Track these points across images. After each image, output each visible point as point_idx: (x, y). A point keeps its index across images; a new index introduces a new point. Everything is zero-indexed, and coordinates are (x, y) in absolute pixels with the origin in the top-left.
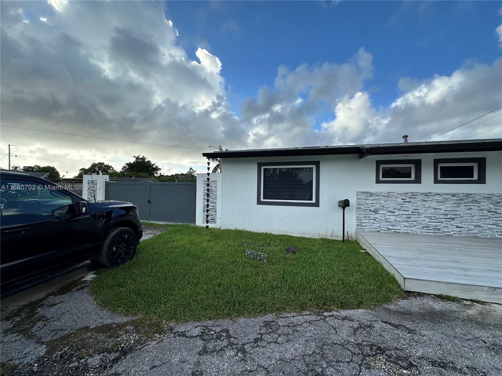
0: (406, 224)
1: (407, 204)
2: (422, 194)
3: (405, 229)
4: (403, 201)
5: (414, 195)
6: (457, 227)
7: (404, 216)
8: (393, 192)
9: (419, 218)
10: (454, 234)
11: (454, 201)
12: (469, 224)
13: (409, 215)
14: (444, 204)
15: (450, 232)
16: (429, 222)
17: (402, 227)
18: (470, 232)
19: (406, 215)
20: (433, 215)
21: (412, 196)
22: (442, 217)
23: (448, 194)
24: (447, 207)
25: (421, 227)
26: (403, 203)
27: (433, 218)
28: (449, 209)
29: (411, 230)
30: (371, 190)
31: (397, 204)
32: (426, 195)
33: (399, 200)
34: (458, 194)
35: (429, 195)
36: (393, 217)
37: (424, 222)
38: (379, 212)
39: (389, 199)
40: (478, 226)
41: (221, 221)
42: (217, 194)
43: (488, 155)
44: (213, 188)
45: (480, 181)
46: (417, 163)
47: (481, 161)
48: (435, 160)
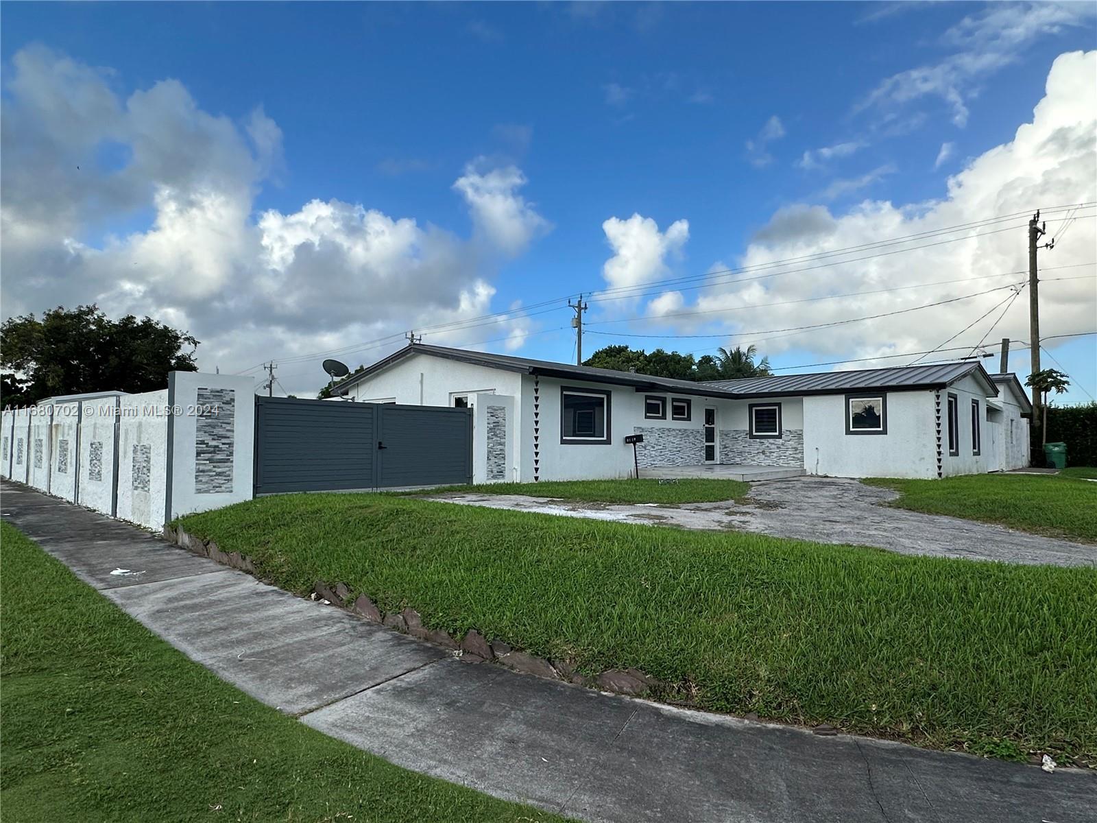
0: (659, 458)
1: (661, 440)
2: (667, 430)
3: (660, 463)
4: (658, 436)
5: (662, 430)
6: (682, 458)
7: (659, 450)
8: (654, 428)
9: (666, 452)
10: (680, 464)
11: (680, 436)
12: (686, 455)
13: (661, 449)
14: (676, 438)
15: (678, 463)
16: (670, 455)
17: (658, 462)
18: (686, 461)
20: (672, 449)
22: (675, 450)
23: (677, 430)
24: (678, 441)
25: (667, 460)
26: (658, 438)
27: (672, 451)
28: (678, 443)
29: (663, 464)
30: (643, 426)
31: (656, 439)
32: (669, 430)
33: (656, 435)
34: (681, 429)
36: (654, 453)
37: (668, 456)
38: (647, 448)
39: (652, 434)
40: (689, 456)
41: (519, 473)
42: (506, 429)
43: (693, 398)
44: (501, 419)
45: (689, 419)
46: (664, 400)
47: (689, 402)
48: (673, 399)
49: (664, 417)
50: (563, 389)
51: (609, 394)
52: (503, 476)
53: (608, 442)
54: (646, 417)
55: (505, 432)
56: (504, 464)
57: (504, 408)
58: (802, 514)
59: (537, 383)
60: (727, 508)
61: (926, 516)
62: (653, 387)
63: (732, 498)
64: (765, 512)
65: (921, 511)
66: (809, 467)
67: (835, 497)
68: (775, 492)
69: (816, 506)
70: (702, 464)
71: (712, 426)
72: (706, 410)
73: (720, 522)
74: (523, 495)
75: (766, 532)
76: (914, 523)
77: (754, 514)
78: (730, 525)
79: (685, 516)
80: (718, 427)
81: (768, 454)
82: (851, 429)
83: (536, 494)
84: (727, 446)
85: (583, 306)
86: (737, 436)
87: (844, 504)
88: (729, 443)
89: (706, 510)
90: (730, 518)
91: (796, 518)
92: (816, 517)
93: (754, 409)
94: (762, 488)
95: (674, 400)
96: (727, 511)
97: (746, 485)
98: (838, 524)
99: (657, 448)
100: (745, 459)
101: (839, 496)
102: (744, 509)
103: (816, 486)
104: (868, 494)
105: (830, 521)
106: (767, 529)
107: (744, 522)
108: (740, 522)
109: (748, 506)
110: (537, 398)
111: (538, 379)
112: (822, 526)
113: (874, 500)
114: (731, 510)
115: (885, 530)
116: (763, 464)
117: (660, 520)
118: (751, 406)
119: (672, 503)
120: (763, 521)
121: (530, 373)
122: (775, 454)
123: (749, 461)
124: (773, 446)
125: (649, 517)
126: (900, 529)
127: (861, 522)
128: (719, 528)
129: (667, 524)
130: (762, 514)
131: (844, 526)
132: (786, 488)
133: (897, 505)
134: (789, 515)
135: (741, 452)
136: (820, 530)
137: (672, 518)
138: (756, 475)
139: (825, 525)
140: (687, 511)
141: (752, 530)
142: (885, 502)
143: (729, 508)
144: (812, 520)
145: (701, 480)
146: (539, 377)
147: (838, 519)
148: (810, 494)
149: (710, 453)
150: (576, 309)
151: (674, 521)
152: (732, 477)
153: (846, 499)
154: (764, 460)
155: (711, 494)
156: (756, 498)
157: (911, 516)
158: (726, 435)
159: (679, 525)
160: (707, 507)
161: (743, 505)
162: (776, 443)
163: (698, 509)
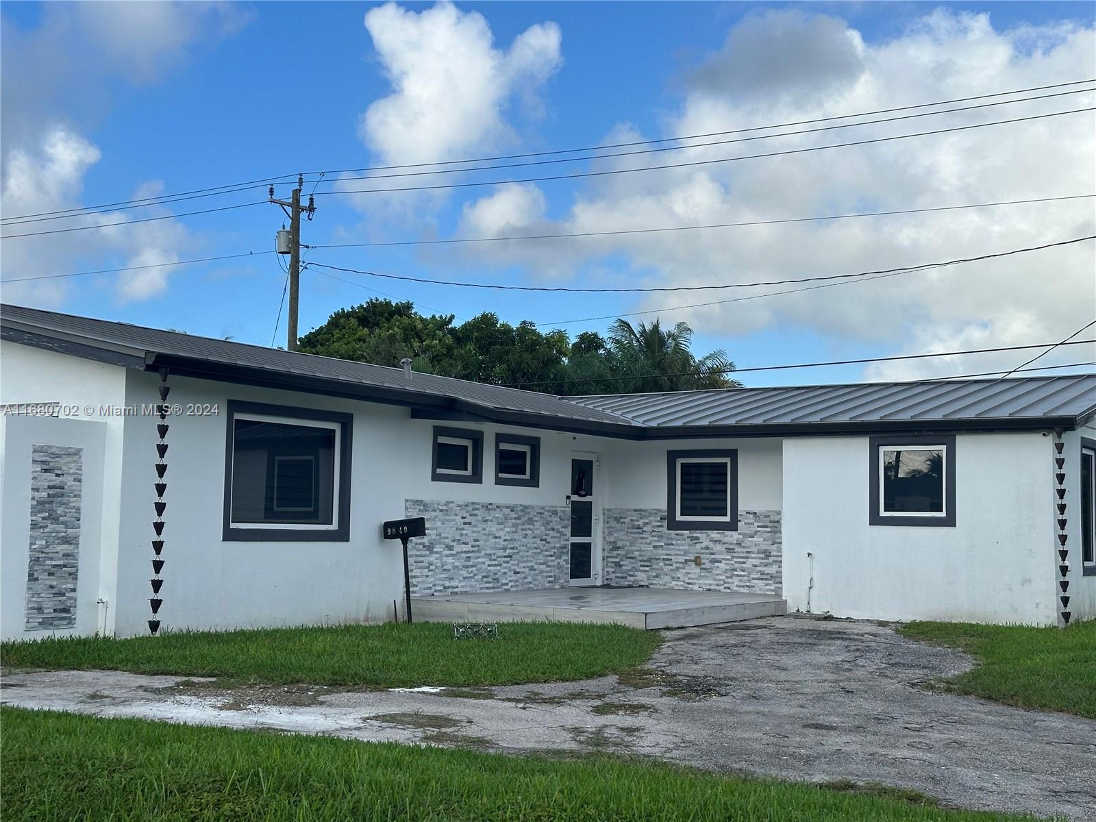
0: (464, 573)
1: (468, 530)
2: (483, 506)
3: (464, 584)
4: (463, 521)
5: (471, 508)
6: (516, 573)
7: (463, 555)
8: (453, 502)
9: (479, 557)
10: (512, 586)
11: (513, 521)
12: (525, 565)
13: (469, 552)
14: (503, 526)
15: (507, 584)
16: (489, 566)
17: (460, 582)
18: (526, 580)
19: (465, 552)
20: (493, 551)
21: (474, 509)
22: (501, 553)
23: (507, 507)
24: (507, 532)
25: (481, 577)
26: (462, 526)
27: (493, 557)
28: (508, 537)
29: (471, 586)
30: (426, 498)
31: (457, 529)
32: (487, 507)
33: (458, 519)
34: (516, 506)
35: (489, 509)
36: (450, 560)
37: (484, 567)
38: (435, 550)
39: (447, 518)
40: (532, 568)
41: (112, 612)
42: (85, 504)
43: (545, 435)
44: (69, 481)
45: (534, 482)
46: (477, 439)
47: (535, 444)
48: (497, 435)
49: (477, 478)
50: (234, 406)
51: (347, 423)
52: (71, 622)
53: (342, 535)
54: (436, 477)
55: (78, 510)
56: (74, 590)
57: (78, 452)
58: (762, 709)
59: (165, 394)
60: (600, 697)
61: (1020, 715)
62: (449, 407)
63: (614, 672)
64: (682, 704)
65: (1011, 702)
66: (794, 595)
67: (836, 668)
68: (713, 655)
69: (792, 690)
70: (562, 587)
71: (587, 499)
72: (573, 460)
73: (577, 731)
74: (116, 669)
75: (675, 753)
76: (992, 731)
77: (656, 711)
78: (599, 739)
79: (502, 717)
80: (601, 500)
81: (708, 565)
82: (883, 513)
83: (148, 667)
84: (620, 544)
85: (304, 202)
86: (641, 523)
87: (853, 686)
88: (622, 537)
89: (552, 701)
90: (601, 720)
91: (746, 718)
92: (789, 717)
93: (679, 462)
94: (685, 646)
95: (500, 438)
96: (598, 703)
97: (652, 637)
98: (832, 733)
99: (458, 548)
100: (657, 576)
101: (847, 666)
102: (636, 698)
103: (803, 640)
104: (908, 659)
105: (817, 726)
106: (677, 747)
107: (630, 731)
108: (623, 729)
109: (647, 690)
110: (163, 430)
111: (167, 384)
112: (798, 739)
113: (917, 674)
114: (607, 700)
115: (930, 749)
116: (696, 587)
117: (440, 727)
118: (672, 456)
119: (476, 684)
120: (674, 726)
121: (149, 368)
122: (722, 566)
123: (666, 579)
124: (719, 547)
125: (417, 720)
126: (961, 745)
127: (883, 729)
128: (573, 746)
129: (453, 738)
130: (674, 710)
131: (845, 739)
132: (735, 646)
133: (963, 688)
134: (732, 712)
135: (650, 560)
136: (791, 750)
137: (470, 722)
138: (676, 613)
139: (805, 735)
140: (507, 704)
141: (646, 750)
142: (940, 680)
143: (604, 696)
144: (780, 725)
145: (554, 625)
146: (170, 377)
147: (834, 720)
148: (786, 660)
149: (580, 562)
150: (289, 210)
151: (472, 731)
152: (623, 620)
153: (859, 673)
154: (700, 577)
155: (569, 661)
156: (668, 670)
157: (989, 713)
158: (617, 520)
159: (481, 741)
160: (554, 693)
161: (636, 687)
162: (725, 540)
163: (534, 699)
